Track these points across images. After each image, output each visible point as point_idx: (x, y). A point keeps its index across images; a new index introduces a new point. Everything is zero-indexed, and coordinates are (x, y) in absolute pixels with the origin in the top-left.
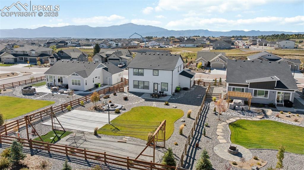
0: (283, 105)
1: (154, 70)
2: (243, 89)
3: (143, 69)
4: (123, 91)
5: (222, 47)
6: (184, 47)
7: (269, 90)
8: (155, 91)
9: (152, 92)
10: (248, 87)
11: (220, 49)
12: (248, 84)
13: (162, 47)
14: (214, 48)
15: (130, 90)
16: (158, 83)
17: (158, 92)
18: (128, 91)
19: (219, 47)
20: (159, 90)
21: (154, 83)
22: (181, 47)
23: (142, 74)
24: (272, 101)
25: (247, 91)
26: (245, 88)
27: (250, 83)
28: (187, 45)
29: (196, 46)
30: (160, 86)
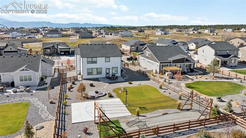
0: (189, 72)
1: (106, 57)
2: (168, 65)
3: (97, 57)
4: (77, 80)
5: (86, 37)
6: (50, 37)
7: (182, 64)
8: (107, 75)
9: (105, 76)
10: (171, 63)
11: (85, 38)
12: (171, 61)
13: (31, 38)
14: (79, 37)
15: (84, 78)
16: (109, 68)
17: (109, 75)
18: (82, 79)
19: (83, 37)
20: (111, 73)
21: (106, 69)
22: (48, 37)
23: (96, 62)
24: (184, 70)
25: (170, 66)
26: (169, 64)
27: (173, 60)
28: (54, 35)
29: (61, 36)
30: (111, 70)
